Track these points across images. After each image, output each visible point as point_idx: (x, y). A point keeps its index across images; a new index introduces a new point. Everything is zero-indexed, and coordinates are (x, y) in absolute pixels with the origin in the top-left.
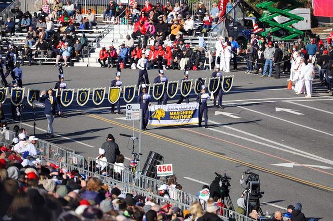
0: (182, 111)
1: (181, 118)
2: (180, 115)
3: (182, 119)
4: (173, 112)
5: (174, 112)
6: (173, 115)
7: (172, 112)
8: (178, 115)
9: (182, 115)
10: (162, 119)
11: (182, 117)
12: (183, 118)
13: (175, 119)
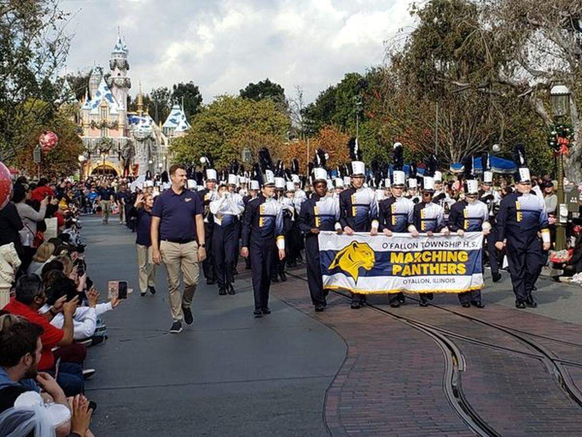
0: (431, 251)
1: (425, 272)
2: (423, 262)
3: (429, 274)
4: (401, 255)
5: (405, 253)
6: (402, 262)
7: (397, 253)
8: (416, 264)
9: (430, 262)
10: (363, 272)
11: (428, 268)
12: (432, 273)
13: (407, 276)
